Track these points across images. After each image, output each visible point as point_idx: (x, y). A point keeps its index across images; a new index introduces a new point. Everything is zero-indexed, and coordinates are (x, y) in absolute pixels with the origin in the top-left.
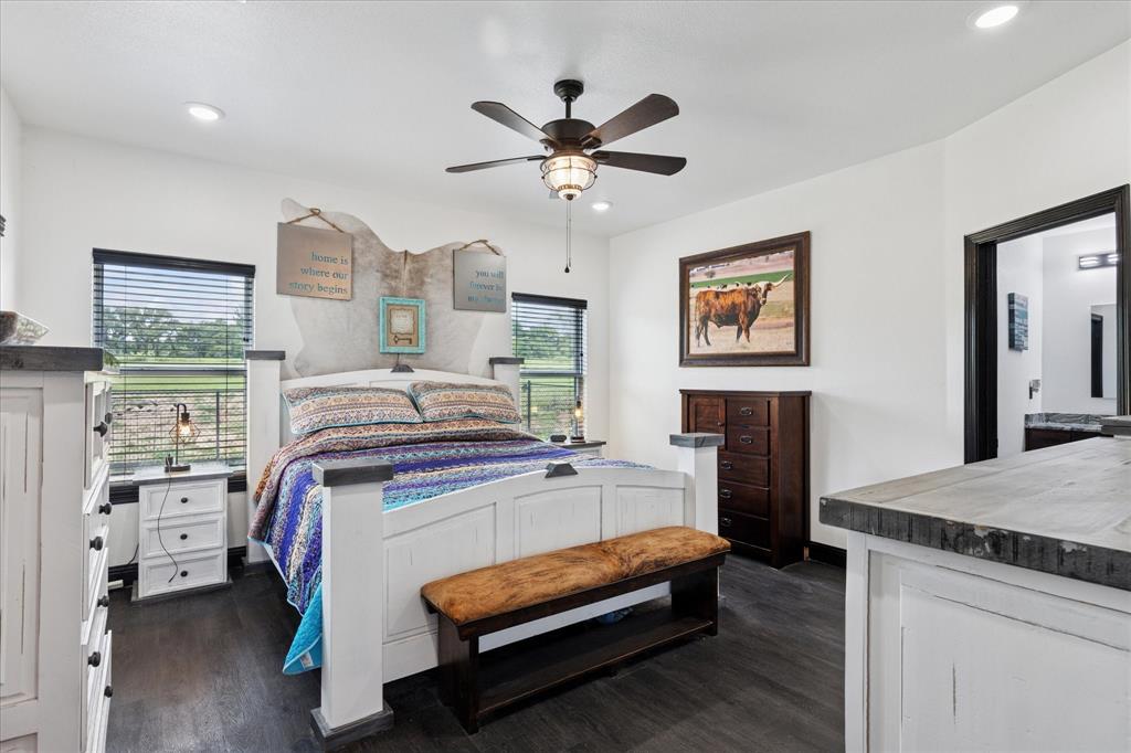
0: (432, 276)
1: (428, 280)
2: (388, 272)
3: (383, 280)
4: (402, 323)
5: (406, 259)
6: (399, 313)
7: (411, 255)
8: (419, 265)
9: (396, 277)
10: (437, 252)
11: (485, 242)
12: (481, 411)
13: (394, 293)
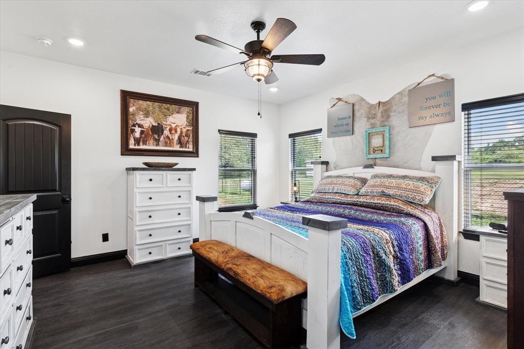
0: (394, 111)
1: (391, 114)
2: (370, 116)
3: (368, 120)
4: (377, 141)
5: (379, 106)
6: (375, 136)
7: (382, 103)
8: (385, 108)
9: (375, 118)
10: (397, 96)
11: (433, 75)
12: (391, 192)
13: (373, 126)
